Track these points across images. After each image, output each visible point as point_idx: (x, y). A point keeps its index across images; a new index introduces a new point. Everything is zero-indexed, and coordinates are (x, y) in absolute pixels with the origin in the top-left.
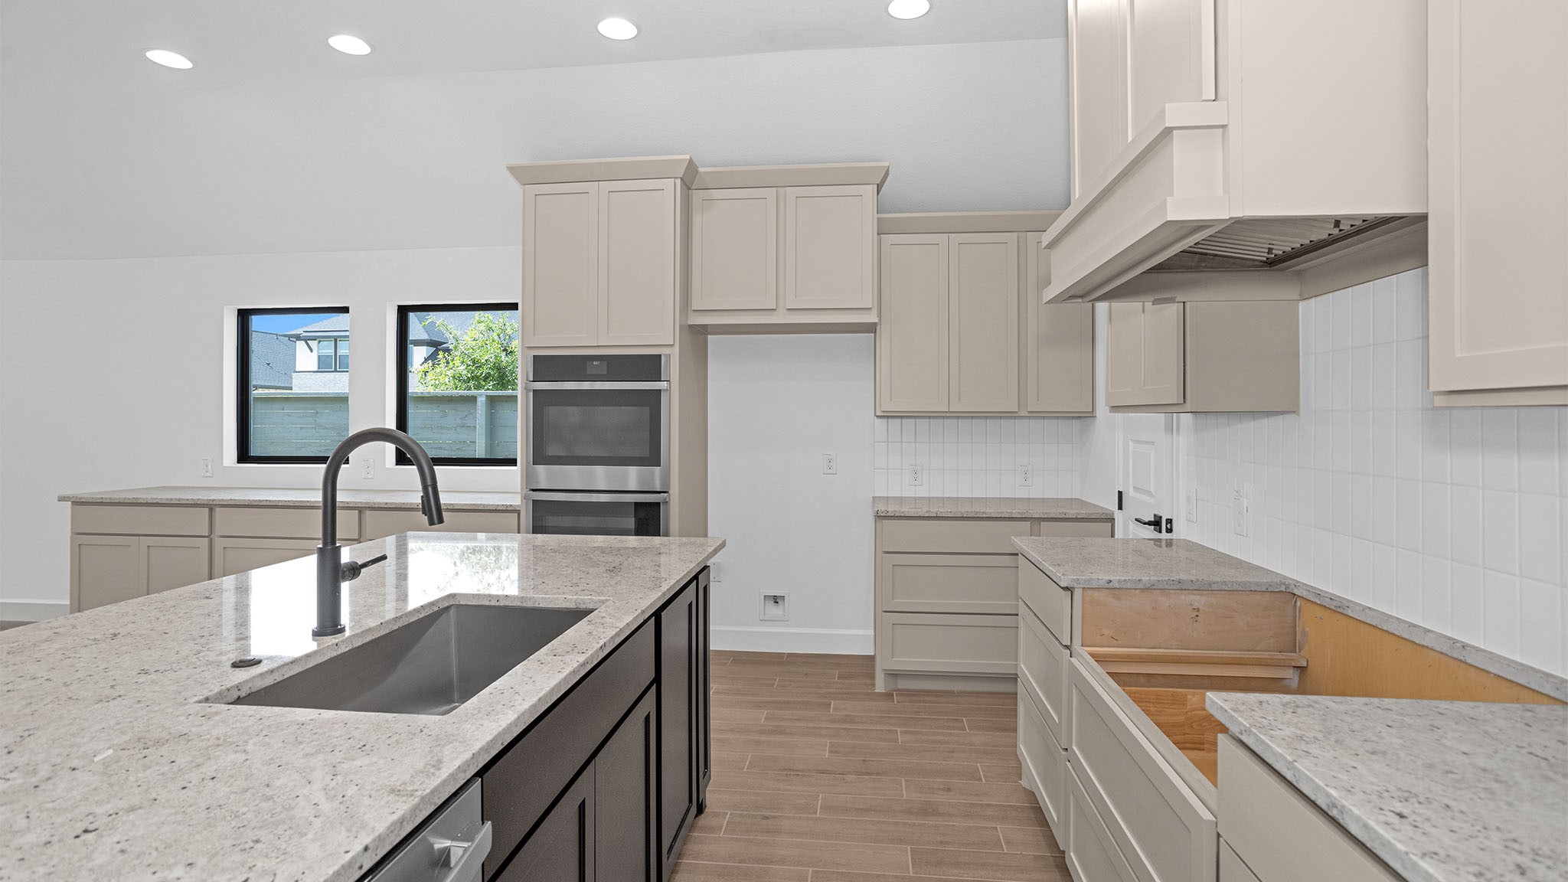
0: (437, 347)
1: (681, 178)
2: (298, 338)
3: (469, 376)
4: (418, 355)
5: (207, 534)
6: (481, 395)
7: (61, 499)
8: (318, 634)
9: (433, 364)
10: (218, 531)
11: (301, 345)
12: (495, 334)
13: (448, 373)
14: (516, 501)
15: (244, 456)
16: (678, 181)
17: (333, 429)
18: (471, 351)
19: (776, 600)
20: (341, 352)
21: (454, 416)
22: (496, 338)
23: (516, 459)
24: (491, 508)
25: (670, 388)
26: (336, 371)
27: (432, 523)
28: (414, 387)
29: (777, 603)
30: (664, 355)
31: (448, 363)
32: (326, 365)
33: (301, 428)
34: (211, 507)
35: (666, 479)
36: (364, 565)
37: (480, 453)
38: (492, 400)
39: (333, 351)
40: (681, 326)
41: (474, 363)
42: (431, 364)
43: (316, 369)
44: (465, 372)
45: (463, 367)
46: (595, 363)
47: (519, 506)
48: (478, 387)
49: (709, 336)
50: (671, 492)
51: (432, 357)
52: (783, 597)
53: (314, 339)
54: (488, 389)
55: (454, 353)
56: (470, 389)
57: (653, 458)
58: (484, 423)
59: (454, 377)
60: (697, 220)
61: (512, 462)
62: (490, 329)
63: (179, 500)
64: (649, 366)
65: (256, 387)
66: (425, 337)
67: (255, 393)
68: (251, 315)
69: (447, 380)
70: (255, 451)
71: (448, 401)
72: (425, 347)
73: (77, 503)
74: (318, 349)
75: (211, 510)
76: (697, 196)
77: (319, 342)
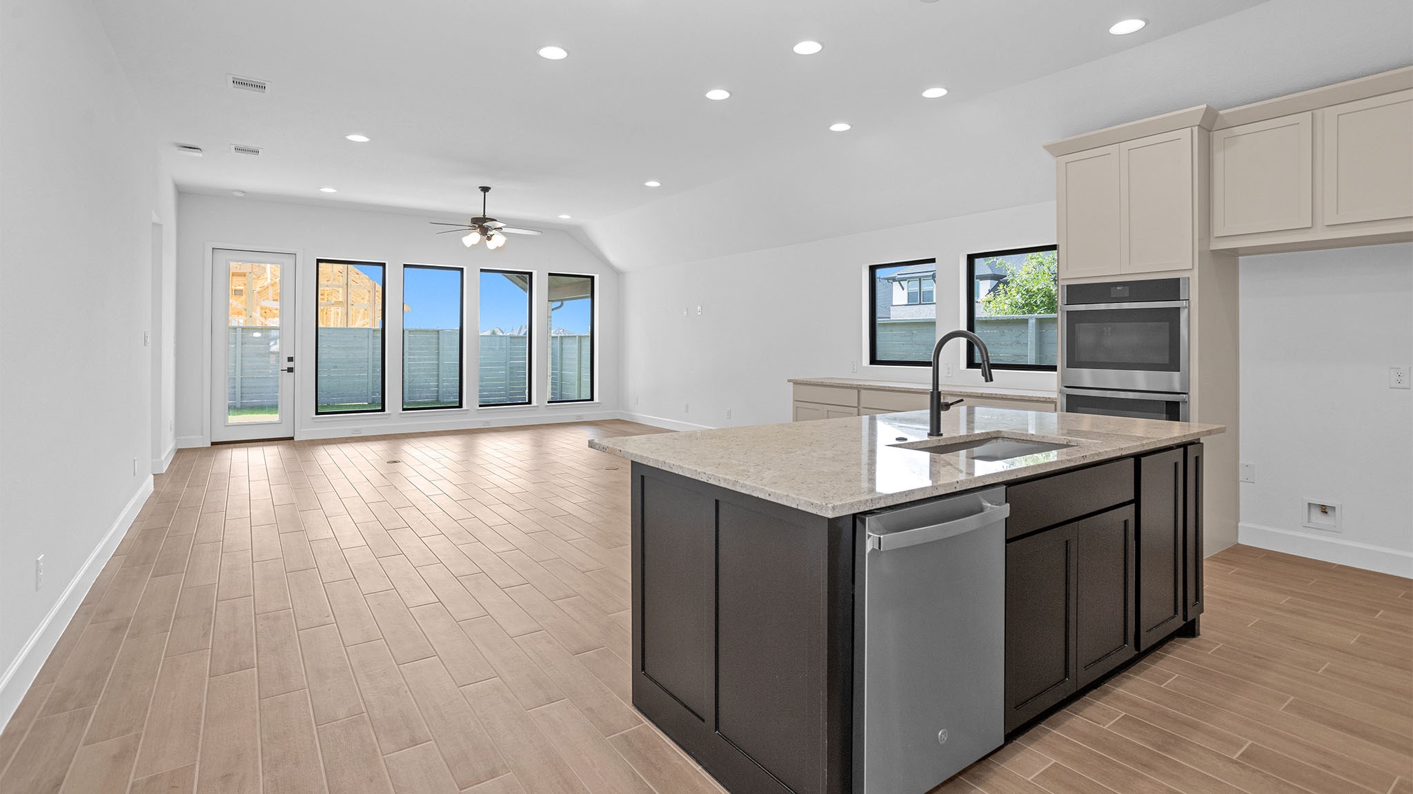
0: (999, 279)
1: (1199, 125)
2: (894, 279)
3: (1024, 302)
4: (983, 287)
5: (856, 406)
6: (1031, 318)
7: (789, 381)
8: (930, 435)
9: (995, 295)
10: (862, 405)
11: (896, 285)
12: (1045, 268)
13: (1007, 302)
14: (1054, 395)
15: (874, 360)
16: (1195, 129)
17: (924, 345)
18: (1025, 282)
19: (1324, 509)
20: (924, 288)
21: (1010, 334)
22: (1047, 271)
23: (1056, 366)
24: (1034, 399)
25: (1189, 306)
26: (920, 304)
27: (987, 381)
28: (980, 313)
29: (1326, 513)
30: (1183, 278)
31: (1006, 293)
32: (913, 300)
33: (903, 344)
34: (859, 389)
35: (1186, 381)
36: (952, 404)
37: (1031, 361)
38: (1041, 322)
39: (918, 288)
40: (1200, 253)
41: (1028, 292)
42: (993, 295)
43: (906, 303)
44: (1020, 300)
45: (1018, 296)
46: (1118, 288)
47: (1056, 399)
48: (1030, 312)
49: (1240, 257)
50: (1191, 394)
51: (994, 289)
52: (1333, 508)
53: (905, 280)
54: (1040, 313)
55: (1011, 285)
56: (1024, 313)
57: (1173, 364)
58: (1034, 341)
59: (1011, 305)
60: (1218, 158)
61: (1054, 368)
62: (1041, 264)
63: (843, 384)
64: (1170, 288)
65: (879, 318)
66: (989, 272)
67: (879, 321)
68: (876, 269)
69: (1006, 307)
70: (879, 358)
71: (1006, 323)
72: (989, 281)
73: (796, 383)
74: (908, 288)
75: (859, 391)
76: (1218, 136)
77: (909, 281)
